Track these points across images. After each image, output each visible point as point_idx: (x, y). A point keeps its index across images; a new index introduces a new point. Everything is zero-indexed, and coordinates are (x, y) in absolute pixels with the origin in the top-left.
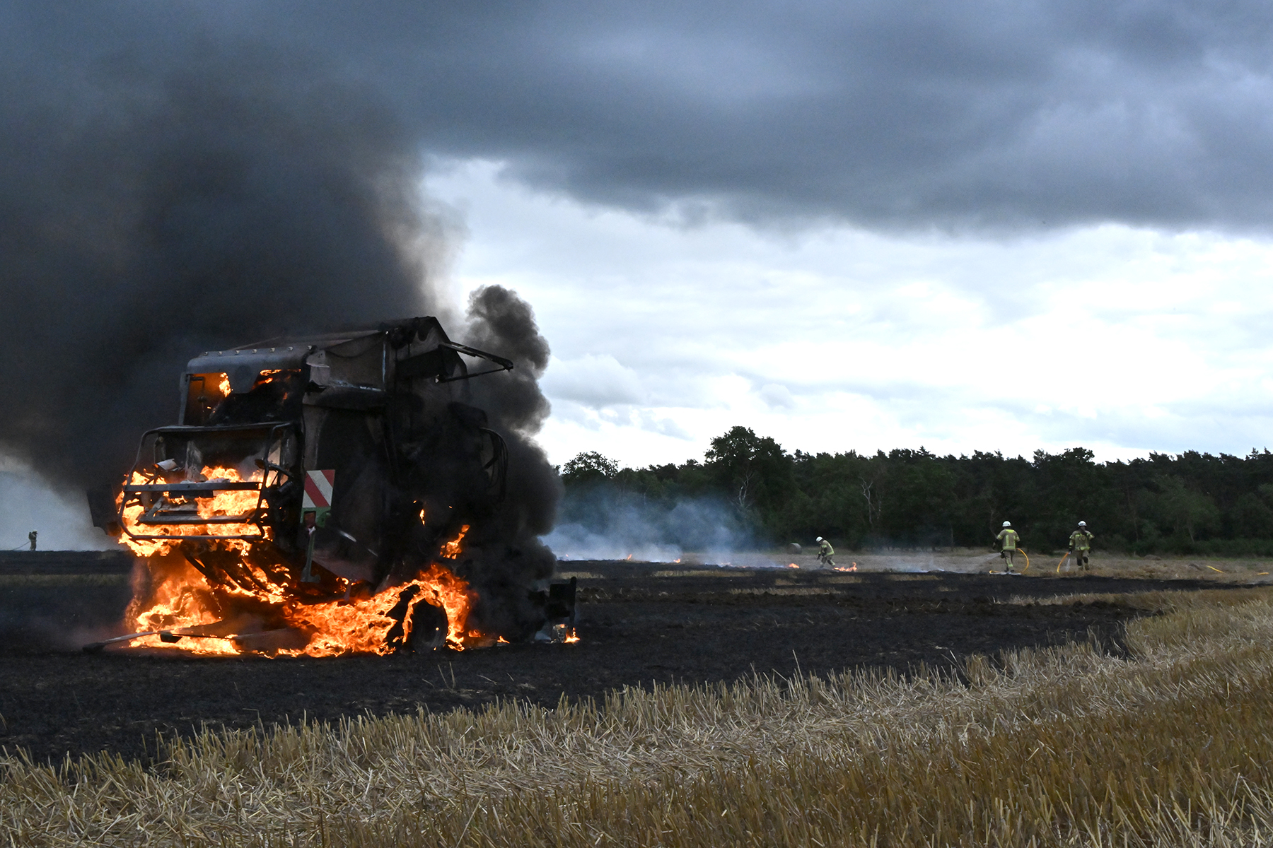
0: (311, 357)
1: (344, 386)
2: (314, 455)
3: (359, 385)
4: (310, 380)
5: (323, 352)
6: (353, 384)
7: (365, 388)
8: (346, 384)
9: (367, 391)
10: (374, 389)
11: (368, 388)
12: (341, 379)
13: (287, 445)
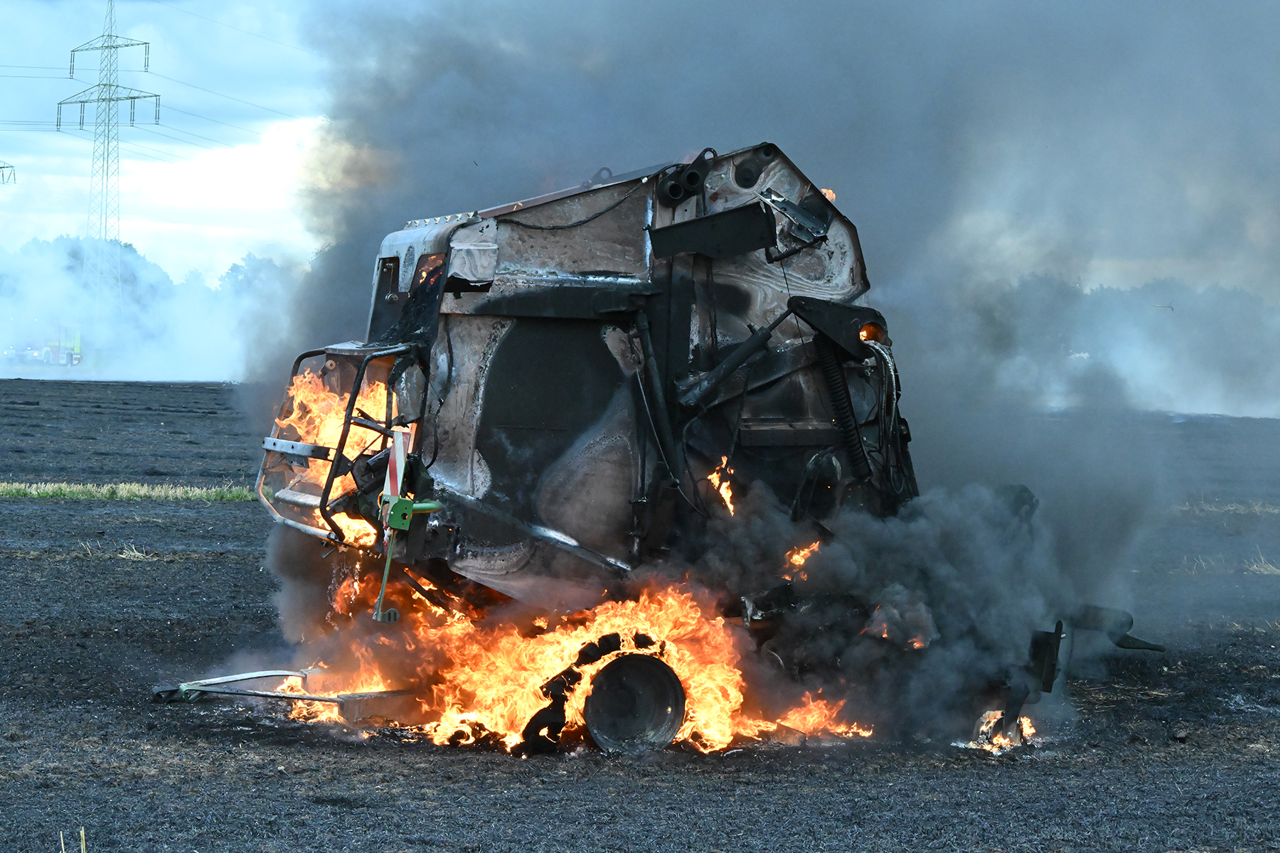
0: (461, 232)
1: (551, 277)
2: (474, 398)
3: (585, 274)
4: (449, 275)
5: (492, 223)
6: (573, 273)
7: (601, 279)
8: (554, 273)
9: (610, 283)
10: (621, 280)
11: (610, 279)
12: (543, 265)
13: (403, 385)
